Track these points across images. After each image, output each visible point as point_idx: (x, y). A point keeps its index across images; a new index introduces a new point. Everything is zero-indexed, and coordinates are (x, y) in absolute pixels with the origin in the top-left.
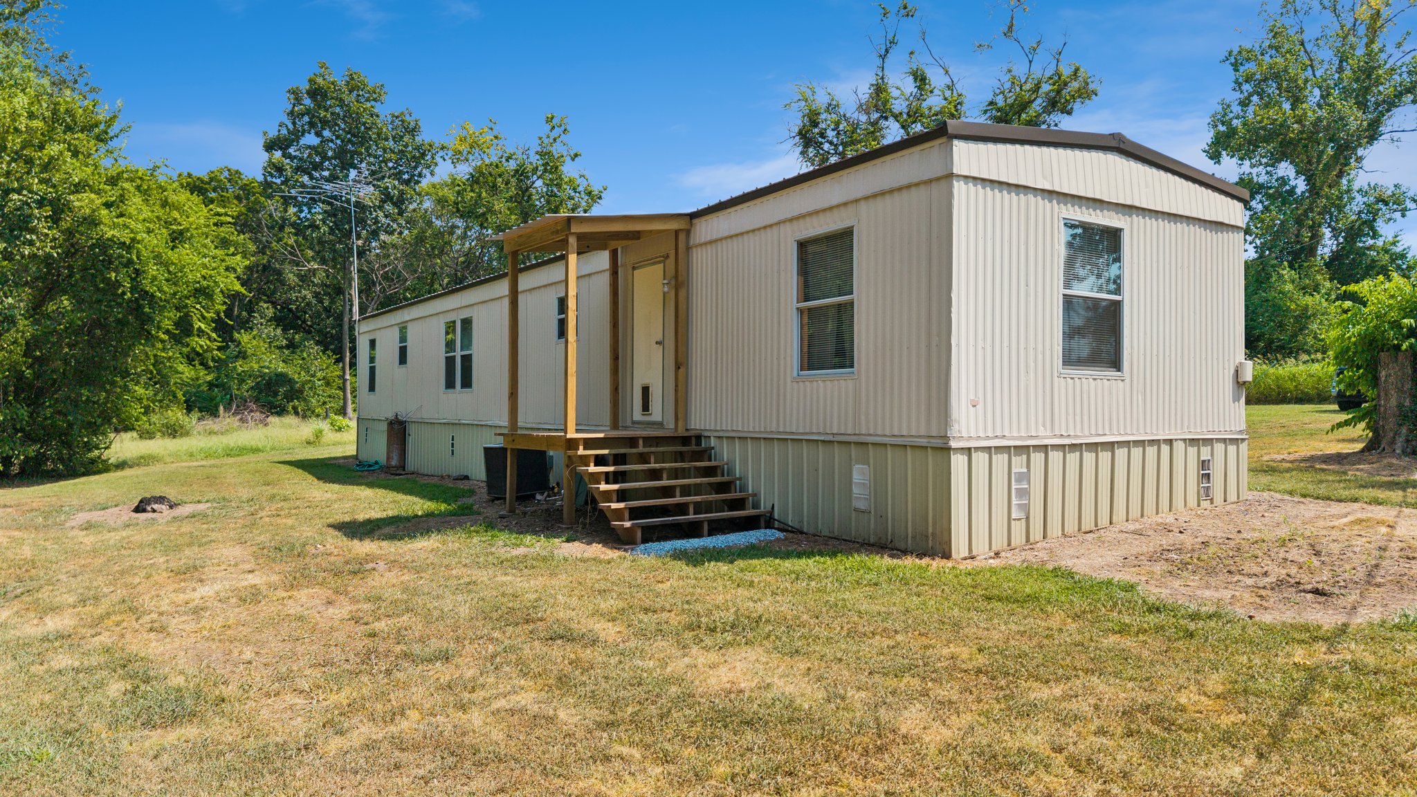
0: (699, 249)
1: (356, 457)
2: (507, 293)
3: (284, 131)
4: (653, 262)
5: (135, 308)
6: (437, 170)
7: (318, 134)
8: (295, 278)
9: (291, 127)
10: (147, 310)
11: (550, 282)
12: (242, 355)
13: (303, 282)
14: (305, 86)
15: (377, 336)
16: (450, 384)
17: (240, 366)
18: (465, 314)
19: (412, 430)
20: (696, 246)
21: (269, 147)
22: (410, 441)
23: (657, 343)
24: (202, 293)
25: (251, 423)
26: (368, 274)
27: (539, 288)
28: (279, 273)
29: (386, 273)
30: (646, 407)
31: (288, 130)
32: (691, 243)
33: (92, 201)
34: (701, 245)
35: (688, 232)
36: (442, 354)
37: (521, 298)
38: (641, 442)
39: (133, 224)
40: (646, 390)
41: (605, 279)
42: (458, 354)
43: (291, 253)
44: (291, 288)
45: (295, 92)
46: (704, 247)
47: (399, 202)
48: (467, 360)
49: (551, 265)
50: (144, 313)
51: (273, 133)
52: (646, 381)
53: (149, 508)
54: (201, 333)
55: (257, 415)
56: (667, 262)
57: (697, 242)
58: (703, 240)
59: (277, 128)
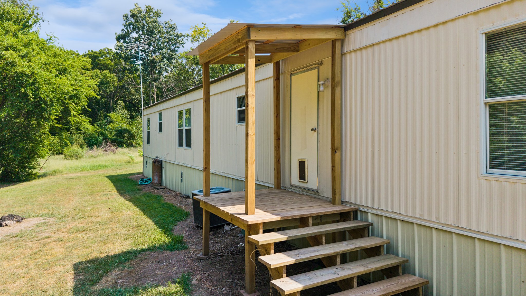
0: (353, 54)
1: (142, 173)
2: (202, 97)
3: (124, 33)
4: (307, 69)
5: (37, 105)
6: (184, 45)
7: (137, 32)
8: (134, 91)
9: (126, 30)
10: (43, 106)
11: (232, 87)
12: (111, 122)
13: (137, 92)
14: (129, 14)
15: (151, 117)
16: (181, 144)
17: (111, 126)
18: (187, 107)
19: (165, 165)
20: (351, 52)
21: (118, 39)
22: (164, 171)
23: (312, 130)
24: (75, 97)
25: (109, 152)
26: (161, 89)
27: (226, 91)
28: (128, 89)
29: (168, 88)
30: (302, 176)
31: (125, 32)
32: (345, 50)
33: (12, 55)
34: (355, 51)
35: (342, 41)
36: (177, 128)
37: (211, 99)
38: (311, 221)
39: (33, 65)
40: (302, 165)
41: (271, 83)
42: (184, 128)
43: (131, 81)
44: (133, 95)
45: (126, 16)
46: (359, 53)
47: (170, 58)
48: (188, 131)
49: (233, 77)
50: (42, 107)
51: (119, 33)
52: (302, 157)
53: (3, 224)
54: (74, 116)
55: (113, 148)
56: (321, 68)
57: (351, 48)
58: (358, 47)
59: (121, 31)
